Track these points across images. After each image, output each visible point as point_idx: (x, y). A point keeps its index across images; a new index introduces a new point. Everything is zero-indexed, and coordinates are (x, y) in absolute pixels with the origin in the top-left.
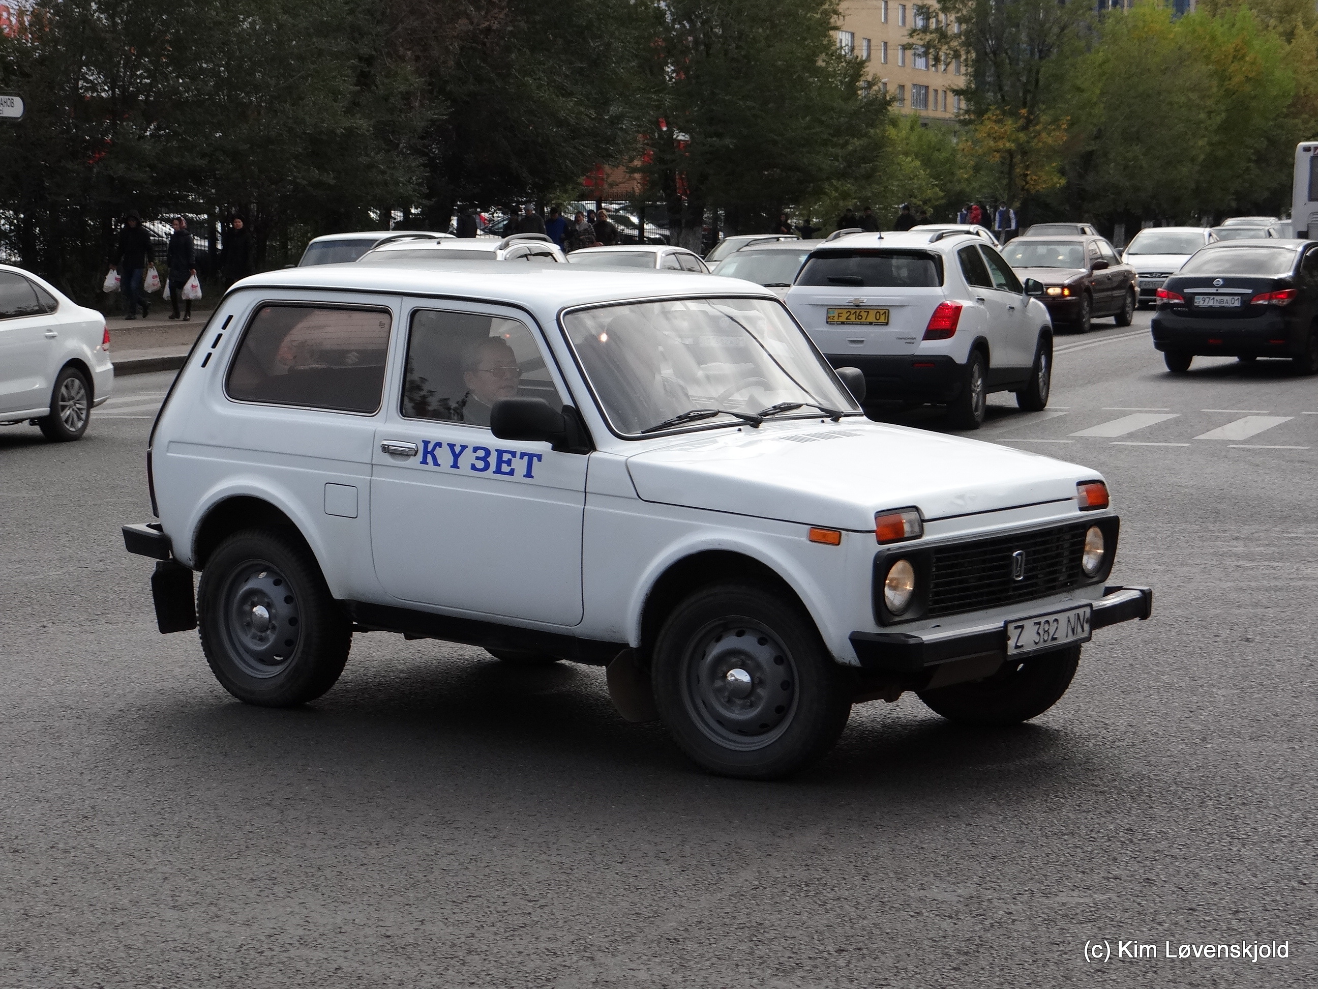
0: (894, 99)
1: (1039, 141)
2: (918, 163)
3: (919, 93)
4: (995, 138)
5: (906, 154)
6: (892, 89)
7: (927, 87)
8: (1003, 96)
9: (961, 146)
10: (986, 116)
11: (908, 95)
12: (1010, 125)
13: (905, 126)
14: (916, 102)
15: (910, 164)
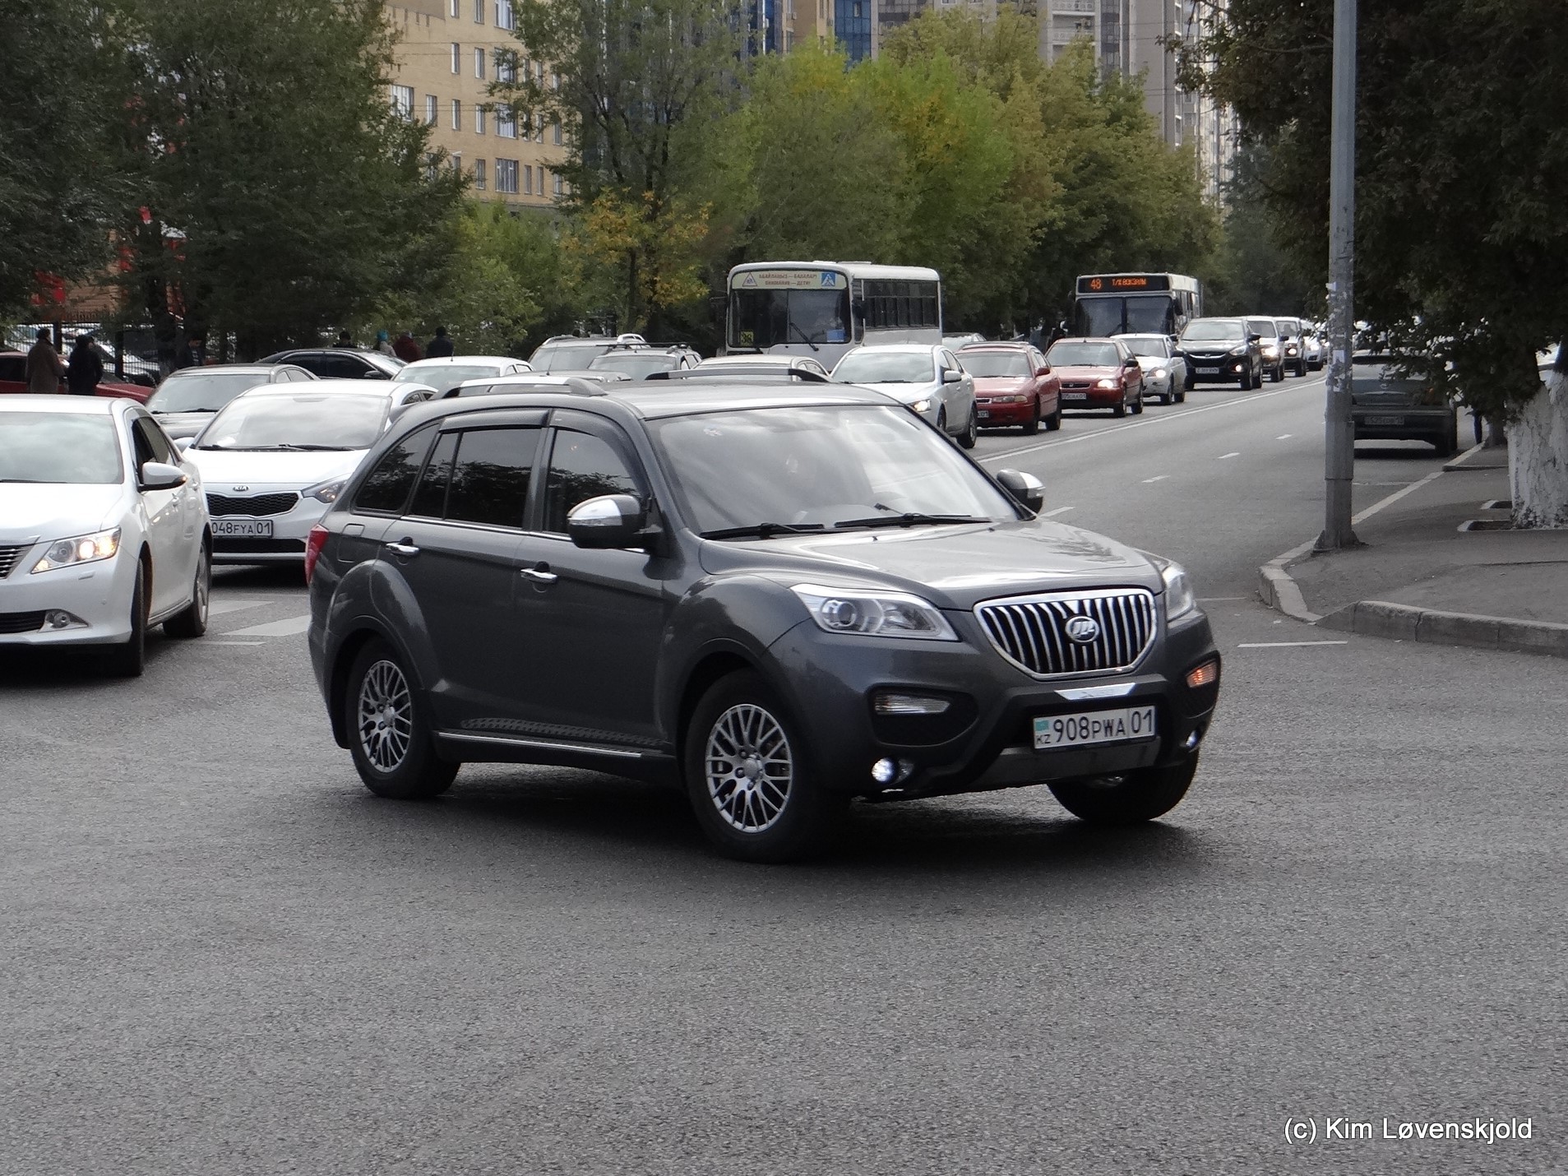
0: (470, 179)
1: (670, 236)
2: (505, 267)
3: (505, 169)
4: (610, 232)
5: (489, 255)
6: (467, 165)
7: (516, 163)
8: (619, 174)
9: (563, 244)
10: (596, 202)
11: (491, 174)
12: (632, 213)
13: (486, 215)
14: (501, 183)
15: (495, 269)
